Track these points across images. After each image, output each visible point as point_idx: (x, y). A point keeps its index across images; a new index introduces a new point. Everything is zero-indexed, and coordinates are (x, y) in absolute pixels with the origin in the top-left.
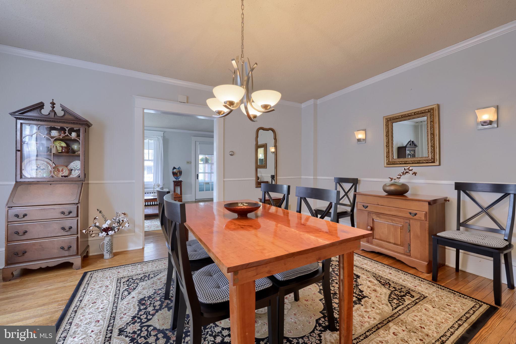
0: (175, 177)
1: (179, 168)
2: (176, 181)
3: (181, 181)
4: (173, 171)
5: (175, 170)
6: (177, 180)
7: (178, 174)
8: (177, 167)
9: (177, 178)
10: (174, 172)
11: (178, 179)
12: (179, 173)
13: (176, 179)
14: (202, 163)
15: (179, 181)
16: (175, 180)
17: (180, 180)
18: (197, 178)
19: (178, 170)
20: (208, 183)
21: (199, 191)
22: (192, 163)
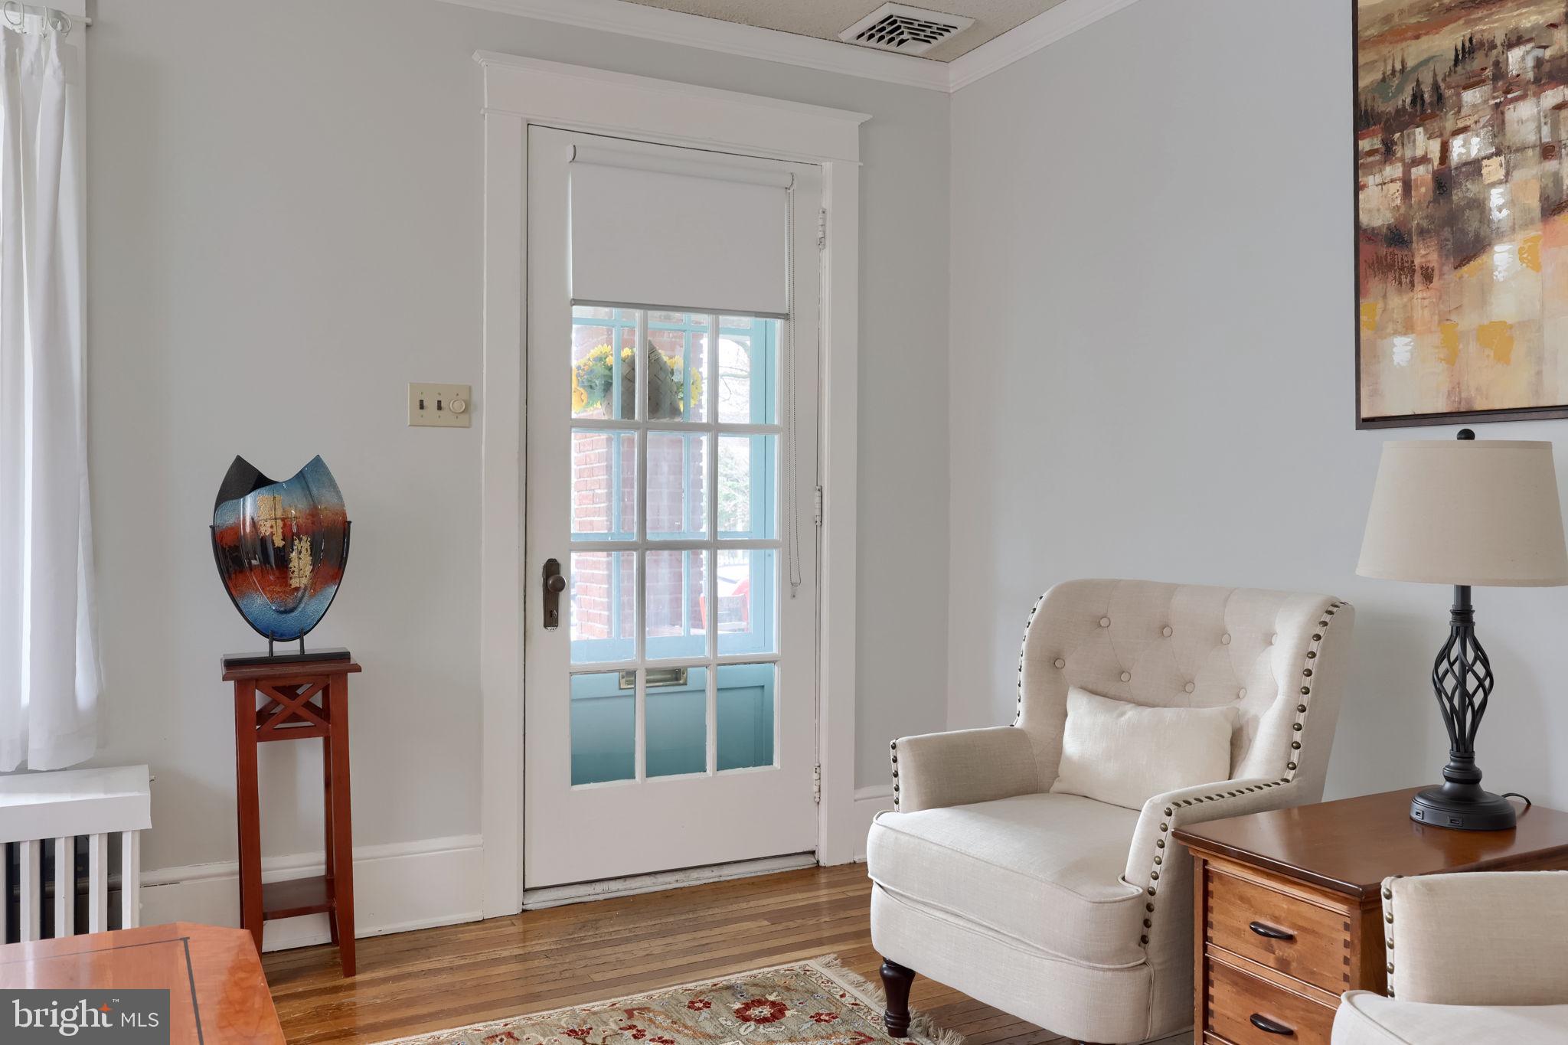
0: (260, 602)
1: (314, 474)
2: (271, 661)
3: (340, 664)
4: (228, 520)
5: (251, 507)
6: (283, 648)
7: (301, 562)
8: (279, 467)
9: (291, 621)
10: (235, 530)
11: (300, 635)
12: (303, 545)
13: (273, 635)
14: (597, 411)
15: (303, 659)
16: (257, 646)
17: (317, 642)
18: (551, 618)
19: (296, 508)
20: (676, 675)
21: (575, 781)
22: (484, 419)
